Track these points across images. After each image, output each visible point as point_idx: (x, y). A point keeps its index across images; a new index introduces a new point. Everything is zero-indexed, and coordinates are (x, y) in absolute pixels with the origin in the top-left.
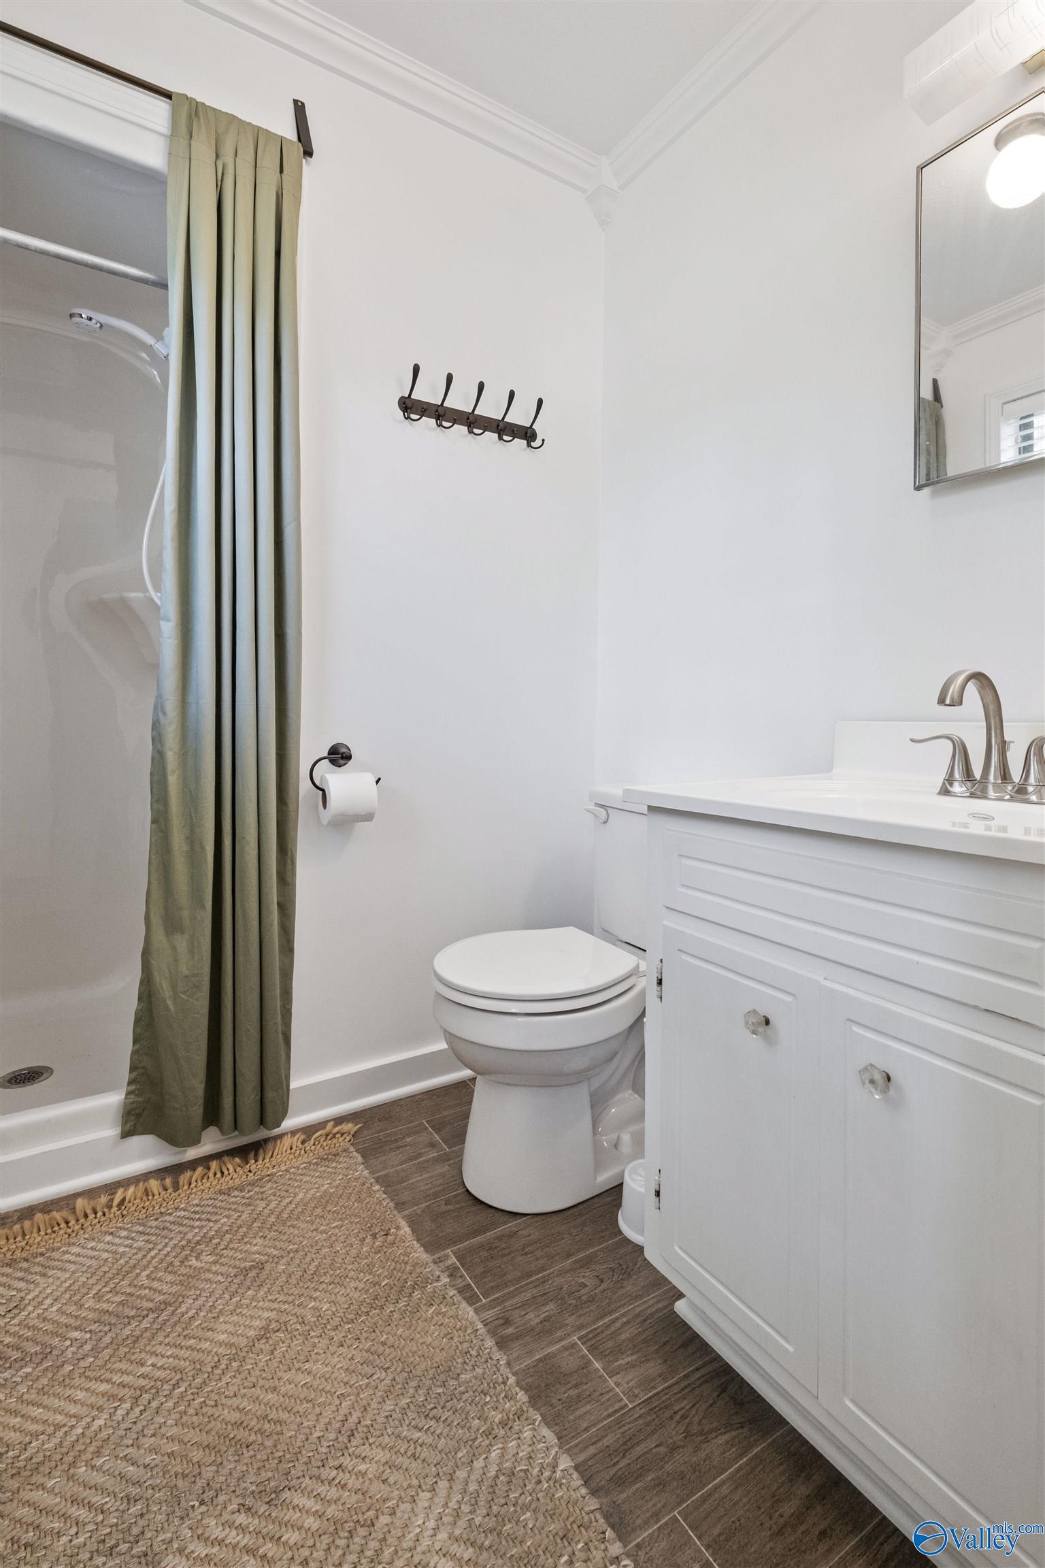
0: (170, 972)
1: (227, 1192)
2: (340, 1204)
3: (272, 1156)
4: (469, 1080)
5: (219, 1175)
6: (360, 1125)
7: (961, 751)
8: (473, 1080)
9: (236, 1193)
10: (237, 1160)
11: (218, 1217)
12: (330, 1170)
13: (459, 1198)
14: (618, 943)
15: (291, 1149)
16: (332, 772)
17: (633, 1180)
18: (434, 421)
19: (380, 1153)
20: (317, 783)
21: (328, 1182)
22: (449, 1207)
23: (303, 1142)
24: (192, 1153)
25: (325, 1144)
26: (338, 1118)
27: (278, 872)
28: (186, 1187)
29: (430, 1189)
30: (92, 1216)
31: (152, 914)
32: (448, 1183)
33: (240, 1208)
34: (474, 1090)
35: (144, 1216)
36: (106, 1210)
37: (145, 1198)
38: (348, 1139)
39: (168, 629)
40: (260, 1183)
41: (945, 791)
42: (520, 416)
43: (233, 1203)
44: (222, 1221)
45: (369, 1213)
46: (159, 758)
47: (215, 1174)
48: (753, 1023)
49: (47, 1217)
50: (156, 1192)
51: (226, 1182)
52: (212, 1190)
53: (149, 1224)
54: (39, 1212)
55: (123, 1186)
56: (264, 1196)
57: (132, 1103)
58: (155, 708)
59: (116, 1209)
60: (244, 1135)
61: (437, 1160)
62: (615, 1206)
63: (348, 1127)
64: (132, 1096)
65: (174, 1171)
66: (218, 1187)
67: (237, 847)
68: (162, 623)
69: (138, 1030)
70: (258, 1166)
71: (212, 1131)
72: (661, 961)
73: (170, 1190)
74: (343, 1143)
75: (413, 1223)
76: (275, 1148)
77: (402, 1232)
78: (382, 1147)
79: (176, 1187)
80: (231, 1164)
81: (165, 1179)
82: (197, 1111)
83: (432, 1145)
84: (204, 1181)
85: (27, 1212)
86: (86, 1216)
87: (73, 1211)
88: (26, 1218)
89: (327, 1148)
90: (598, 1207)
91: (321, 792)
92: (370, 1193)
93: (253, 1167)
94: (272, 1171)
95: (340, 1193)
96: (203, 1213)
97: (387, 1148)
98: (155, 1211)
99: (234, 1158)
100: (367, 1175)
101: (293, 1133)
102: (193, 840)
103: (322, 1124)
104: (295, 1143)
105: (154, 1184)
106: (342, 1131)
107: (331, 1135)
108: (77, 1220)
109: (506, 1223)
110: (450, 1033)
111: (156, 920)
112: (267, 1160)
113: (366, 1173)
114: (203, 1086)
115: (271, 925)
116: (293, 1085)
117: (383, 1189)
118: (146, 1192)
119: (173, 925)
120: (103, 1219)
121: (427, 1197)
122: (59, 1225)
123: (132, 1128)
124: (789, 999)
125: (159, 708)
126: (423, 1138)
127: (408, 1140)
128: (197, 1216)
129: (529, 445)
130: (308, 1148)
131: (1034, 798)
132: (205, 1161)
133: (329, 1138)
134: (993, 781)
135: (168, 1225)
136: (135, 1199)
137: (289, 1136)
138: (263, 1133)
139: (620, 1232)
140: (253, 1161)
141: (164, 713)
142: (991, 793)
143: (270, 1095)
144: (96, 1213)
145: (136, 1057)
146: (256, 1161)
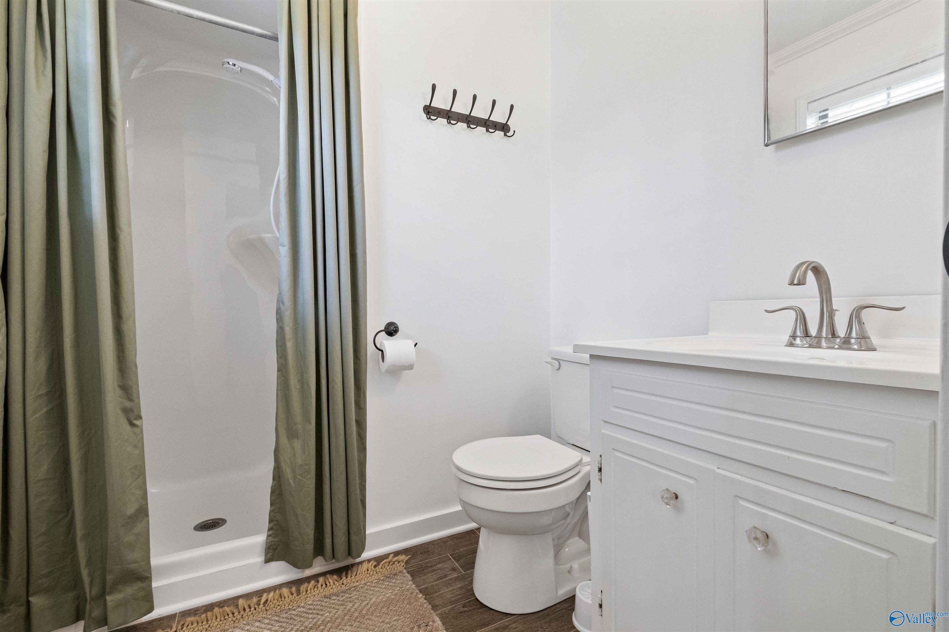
0: (291, 462)
1: (329, 597)
2: (398, 606)
3: (356, 575)
4: (475, 529)
5: (324, 586)
6: (409, 557)
7: (802, 318)
8: (479, 529)
9: (334, 597)
10: (335, 577)
11: (323, 612)
12: (391, 584)
13: (472, 603)
14: (567, 445)
15: (368, 570)
16: (388, 340)
17: (582, 594)
18: (446, 120)
19: (421, 574)
20: (378, 347)
21: (391, 591)
22: (465, 609)
23: (375, 567)
24: (308, 572)
25: (388, 568)
26: (396, 552)
27: (355, 401)
28: (304, 593)
29: (453, 597)
30: (248, 610)
31: (279, 427)
32: (464, 594)
33: (337, 607)
34: (479, 536)
35: (279, 610)
36: (256, 606)
37: (280, 599)
38: (402, 565)
39: (284, 251)
40: (349, 591)
41: (791, 345)
42: (498, 117)
43: (333, 604)
44: (326, 615)
45: (416, 611)
46: (280, 331)
47: (322, 585)
48: (667, 497)
49: (221, 610)
50: (286, 596)
51: (328, 591)
52: (320, 595)
53: (282, 616)
54: (217, 607)
55: (267, 592)
56: (352, 599)
57: (271, 542)
58: (278, 300)
59: (263, 606)
60: (339, 562)
61: (456, 579)
62: (570, 610)
63: (402, 557)
64: (271, 538)
65: (298, 583)
66: (324, 593)
67: (330, 386)
68: (280, 247)
69: (273, 498)
70: (348, 581)
71: (320, 559)
72: (601, 456)
73: (295, 595)
74: (400, 567)
75: (443, 618)
76: (358, 569)
77: (436, 624)
78: (423, 570)
79: (299, 593)
80: (331, 579)
81: (292, 588)
82: (310, 547)
83: (454, 569)
84: (315, 589)
85: (209, 607)
86: (244, 610)
87: (237, 606)
88: (209, 611)
89: (390, 570)
90: (559, 611)
91: (381, 352)
92: (416, 599)
93: (345, 581)
94: (356, 584)
95: (397, 599)
96: (314, 609)
97: (426, 571)
98: (286, 608)
99: (333, 575)
100: (414, 588)
101: (369, 561)
102: (303, 382)
103: (386, 556)
104: (370, 567)
105: (285, 591)
106: (399, 560)
107: (392, 563)
108: (239, 612)
109: (501, 619)
110: (464, 501)
111: (282, 431)
112: (353, 577)
113: (414, 586)
114: (313, 532)
115: (352, 433)
116: (368, 532)
117: (424, 596)
118: (281, 596)
119: (292, 434)
120: (254, 612)
121: (452, 602)
122: (228, 615)
123: (271, 557)
124: (692, 482)
125: (280, 301)
126: (448, 565)
127: (439, 566)
128: (311, 612)
129: (505, 135)
130: (378, 570)
131: (856, 347)
132: (316, 577)
133: (391, 564)
134: (825, 336)
135: (294, 616)
136: (274, 600)
137: (367, 562)
138: (350, 561)
139: (574, 627)
140: (345, 578)
141: (283, 303)
142: (824, 344)
143: (353, 538)
144: (250, 608)
145: (273, 514)
146: (347, 578)
